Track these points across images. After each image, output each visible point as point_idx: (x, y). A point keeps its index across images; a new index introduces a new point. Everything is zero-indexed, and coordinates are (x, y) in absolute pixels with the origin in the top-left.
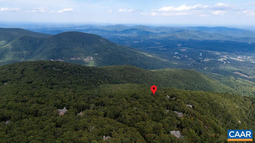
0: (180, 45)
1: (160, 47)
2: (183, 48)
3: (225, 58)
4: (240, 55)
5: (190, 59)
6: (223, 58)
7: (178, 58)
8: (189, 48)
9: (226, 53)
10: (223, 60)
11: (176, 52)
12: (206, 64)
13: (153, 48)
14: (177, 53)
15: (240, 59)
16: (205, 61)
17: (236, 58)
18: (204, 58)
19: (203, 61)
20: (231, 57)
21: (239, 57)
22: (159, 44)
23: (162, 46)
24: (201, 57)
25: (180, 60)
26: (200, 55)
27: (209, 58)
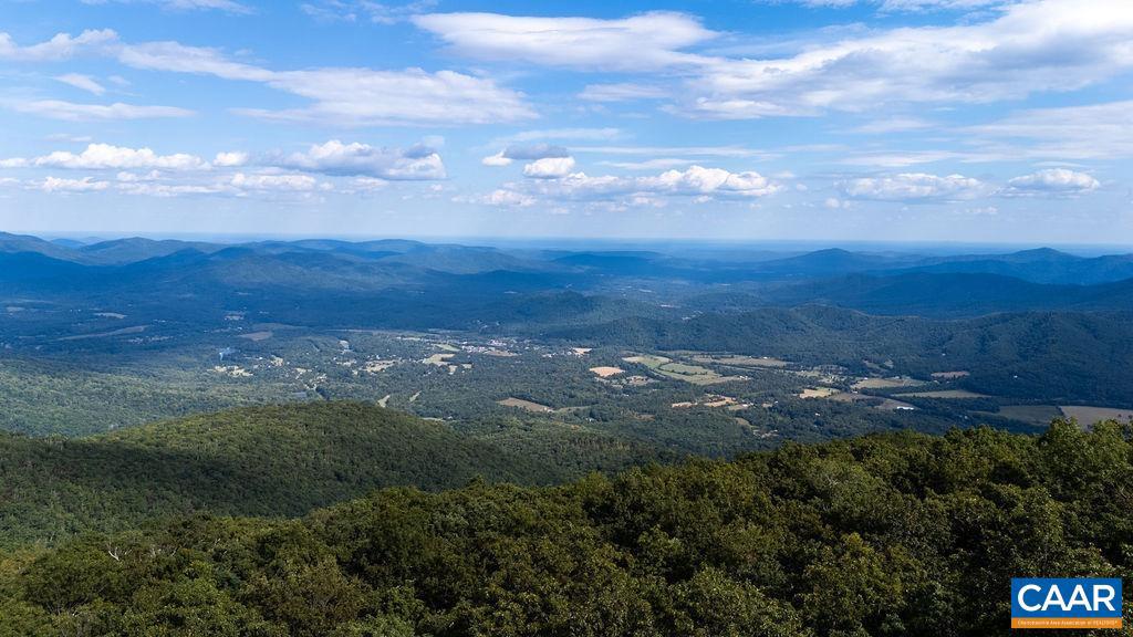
0: (236, 318)
1: (129, 330)
2: (255, 327)
3: (448, 352)
4: (494, 336)
5: (301, 371)
6: (440, 351)
7: (241, 371)
8: (282, 327)
9: (444, 331)
10: (443, 360)
11: (225, 346)
12: (381, 384)
13: (89, 339)
14: (228, 350)
15: (502, 349)
16: (369, 370)
17: (487, 346)
18: (363, 361)
19: (362, 374)
20: (467, 345)
21: (494, 343)
22: (121, 316)
23: (142, 328)
24: (348, 357)
25: (250, 380)
26: (342, 348)
27: (385, 357)
